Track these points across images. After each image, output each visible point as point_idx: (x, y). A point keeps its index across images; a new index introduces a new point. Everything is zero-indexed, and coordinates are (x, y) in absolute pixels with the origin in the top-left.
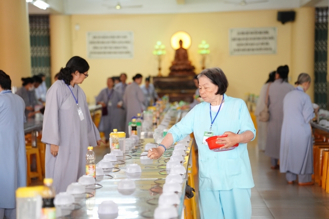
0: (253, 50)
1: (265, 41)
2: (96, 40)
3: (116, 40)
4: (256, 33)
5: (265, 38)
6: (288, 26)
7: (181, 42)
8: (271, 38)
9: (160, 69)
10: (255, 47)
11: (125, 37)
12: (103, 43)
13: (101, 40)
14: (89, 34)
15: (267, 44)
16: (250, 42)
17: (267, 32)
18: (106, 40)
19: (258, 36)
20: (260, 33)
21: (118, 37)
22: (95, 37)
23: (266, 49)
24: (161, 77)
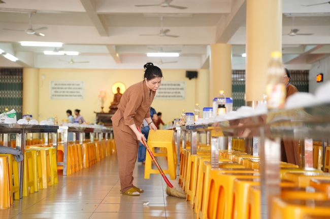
0: (169, 96)
1: (178, 91)
2: (57, 86)
3: (72, 86)
4: (172, 85)
5: (178, 89)
6: (193, 80)
7: (118, 89)
8: (182, 89)
9: (102, 108)
10: (171, 95)
11: (78, 85)
12: (62, 88)
13: (61, 86)
14: (52, 82)
15: (179, 93)
16: (167, 91)
17: (179, 85)
18: (64, 87)
19: (173, 87)
20: (175, 85)
21: (73, 85)
22: (56, 85)
23: (179, 96)
24: (103, 113)
